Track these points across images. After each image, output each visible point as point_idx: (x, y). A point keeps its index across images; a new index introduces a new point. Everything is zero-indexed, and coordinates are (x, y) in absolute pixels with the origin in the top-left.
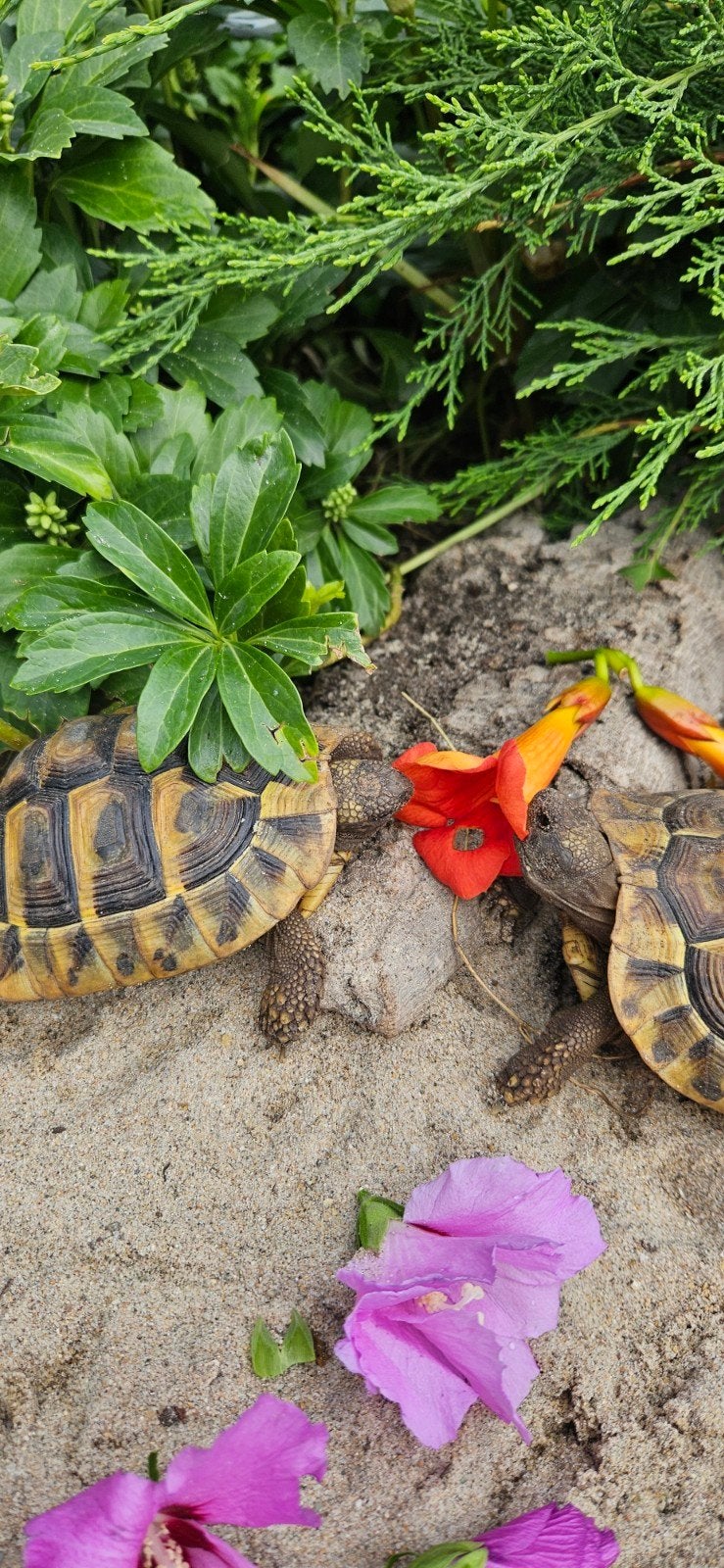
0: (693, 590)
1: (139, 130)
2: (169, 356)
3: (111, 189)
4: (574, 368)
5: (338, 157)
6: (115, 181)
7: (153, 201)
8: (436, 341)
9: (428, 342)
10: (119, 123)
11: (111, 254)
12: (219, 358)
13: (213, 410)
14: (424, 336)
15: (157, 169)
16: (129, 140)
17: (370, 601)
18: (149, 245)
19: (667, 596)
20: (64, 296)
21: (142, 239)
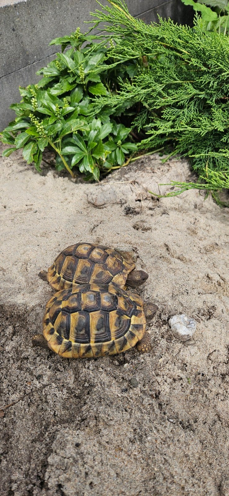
0: (174, 166)
1: (100, 81)
2: (96, 114)
3: (94, 88)
4: (153, 124)
5: (123, 88)
6: (95, 88)
7: (99, 91)
8: (139, 118)
9: (137, 118)
10: (97, 80)
11: (91, 98)
12: (105, 117)
13: (102, 124)
14: (137, 117)
15: (101, 86)
16: (98, 83)
17: (121, 160)
18: (97, 98)
19: (170, 166)
20: (86, 104)
21: (96, 97)
